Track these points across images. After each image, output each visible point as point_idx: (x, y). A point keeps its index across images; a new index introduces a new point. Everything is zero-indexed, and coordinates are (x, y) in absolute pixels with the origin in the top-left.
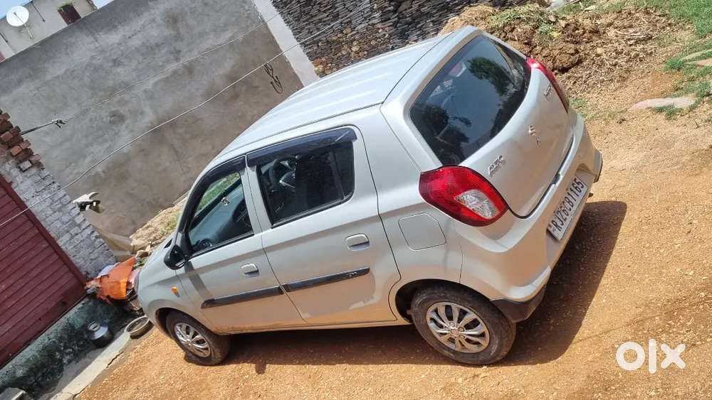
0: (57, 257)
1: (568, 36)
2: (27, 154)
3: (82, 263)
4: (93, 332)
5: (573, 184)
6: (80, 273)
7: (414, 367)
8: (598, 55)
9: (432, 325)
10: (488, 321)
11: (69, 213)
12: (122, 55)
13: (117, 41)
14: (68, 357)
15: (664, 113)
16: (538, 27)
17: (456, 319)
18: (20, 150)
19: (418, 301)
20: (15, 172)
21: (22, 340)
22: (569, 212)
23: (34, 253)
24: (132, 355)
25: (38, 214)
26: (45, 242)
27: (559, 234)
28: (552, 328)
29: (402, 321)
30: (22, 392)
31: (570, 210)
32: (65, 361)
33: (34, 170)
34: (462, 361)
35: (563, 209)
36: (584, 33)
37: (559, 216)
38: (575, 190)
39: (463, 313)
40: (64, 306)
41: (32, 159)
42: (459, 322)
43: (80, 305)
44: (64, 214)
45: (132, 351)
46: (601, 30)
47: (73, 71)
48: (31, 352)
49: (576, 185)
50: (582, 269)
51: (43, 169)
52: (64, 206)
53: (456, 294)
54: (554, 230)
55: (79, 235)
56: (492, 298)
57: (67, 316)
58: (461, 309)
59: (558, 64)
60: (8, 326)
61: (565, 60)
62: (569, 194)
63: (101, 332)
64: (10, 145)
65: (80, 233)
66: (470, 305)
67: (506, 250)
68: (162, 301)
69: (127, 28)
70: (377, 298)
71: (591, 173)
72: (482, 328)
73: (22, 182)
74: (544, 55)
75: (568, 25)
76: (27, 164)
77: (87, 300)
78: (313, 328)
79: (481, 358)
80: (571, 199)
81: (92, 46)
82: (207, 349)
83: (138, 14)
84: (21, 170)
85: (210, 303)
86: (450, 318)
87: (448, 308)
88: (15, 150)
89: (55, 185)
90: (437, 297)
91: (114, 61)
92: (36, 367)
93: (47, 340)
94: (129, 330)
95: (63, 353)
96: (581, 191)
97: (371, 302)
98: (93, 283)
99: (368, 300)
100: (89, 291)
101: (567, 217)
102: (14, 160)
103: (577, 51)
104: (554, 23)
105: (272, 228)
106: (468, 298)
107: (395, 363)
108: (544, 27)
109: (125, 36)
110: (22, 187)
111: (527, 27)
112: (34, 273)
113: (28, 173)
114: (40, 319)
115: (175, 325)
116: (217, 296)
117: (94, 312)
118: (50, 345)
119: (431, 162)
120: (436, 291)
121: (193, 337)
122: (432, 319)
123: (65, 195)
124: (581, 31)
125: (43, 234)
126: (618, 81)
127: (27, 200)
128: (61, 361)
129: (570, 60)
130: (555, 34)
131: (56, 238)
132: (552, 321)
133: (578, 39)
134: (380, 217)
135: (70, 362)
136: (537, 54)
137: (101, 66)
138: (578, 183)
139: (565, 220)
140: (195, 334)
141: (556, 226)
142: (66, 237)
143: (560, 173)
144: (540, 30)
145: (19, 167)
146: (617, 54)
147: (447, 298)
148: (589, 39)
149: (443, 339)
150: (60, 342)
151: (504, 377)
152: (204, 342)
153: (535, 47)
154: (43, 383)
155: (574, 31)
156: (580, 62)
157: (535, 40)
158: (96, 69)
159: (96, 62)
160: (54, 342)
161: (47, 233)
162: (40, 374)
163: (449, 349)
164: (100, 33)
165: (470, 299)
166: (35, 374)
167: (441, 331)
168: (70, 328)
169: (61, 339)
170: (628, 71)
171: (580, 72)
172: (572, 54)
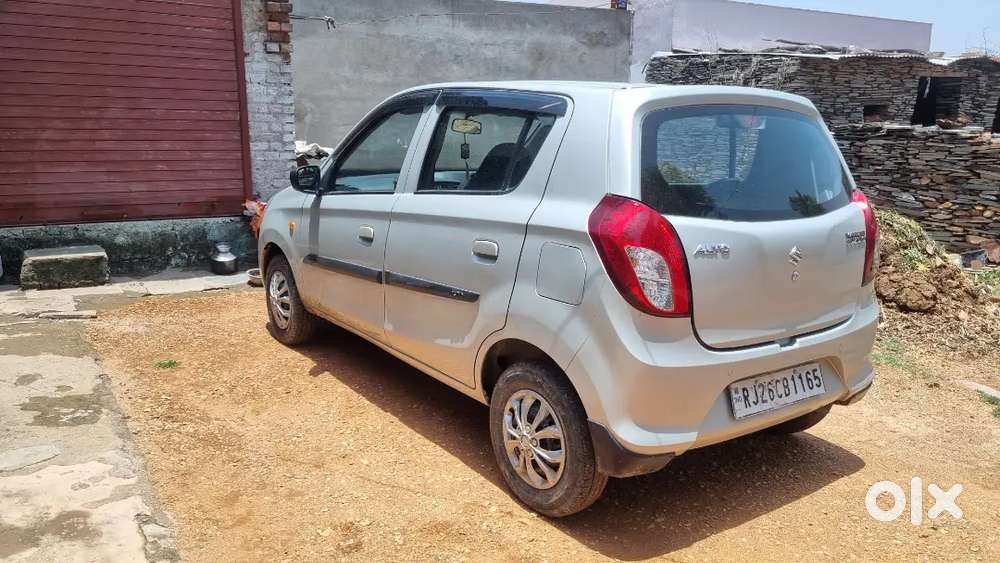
0: (240, 158)
1: (937, 278)
2: (284, 38)
3: (259, 181)
4: (218, 252)
5: (808, 373)
6: (251, 190)
7: (460, 465)
8: (958, 319)
9: (507, 418)
10: (572, 451)
11: (283, 125)
12: (468, 56)
13: (472, 40)
14: (179, 261)
15: (995, 407)
16: (906, 248)
17: (536, 424)
18: (278, 29)
19: (509, 373)
20: (259, 47)
21: (147, 211)
22: (776, 398)
23: (220, 136)
24: (233, 295)
25: (253, 102)
26: (238, 133)
27: (740, 409)
28: (652, 526)
29: (478, 394)
30: (103, 254)
31: (781, 397)
32: (173, 262)
33: (278, 59)
34: (515, 490)
35: (770, 387)
36: (957, 287)
37: (760, 391)
38: (805, 382)
39: (549, 421)
40: (211, 210)
41: (284, 46)
42: (537, 430)
43: (228, 219)
44: (276, 122)
45: (236, 292)
46: (981, 299)
47: (412, 41)
48: (146, 228)
49: (811, 376)
50: (749, 492)
51: (288, 63)
52: (282, 113)
53: (555, 388)
54: (738, 400)
55: (277, 154)
56: (592, 417)
57: (208, 220)
58: (550, 416)
59: (902, 297)
60: (143, 187)
61: (912, 297)
62: (793, 379)
63: (225, 258)
64: (271, 16)
65: (280, 152)
66: (563, 414)
67: (651, 363)
68: (277, 233)
69: (490, 33)
70: (467, 342)
71: (843, 383)
72: (558, 457)
73: (259, 62)
74: (892, 278)
75: (945, 267)
76: (274, 47)
77: (238, 219)
78: (389, 350)
79: (538, 499)
80: (791, 383)
81: (446, 30)
82: (286, 318)
83: (510, 28)
84: (265, 49)
85: (312, 259)
86: (531, 419)
87: (537, 403)
88: (273, 26)
89: (288, 88)
90: (531, 380)
91: (457, 56)
92: (141, 246)
93: (170, 228)
94: (252, 273)
95: (176, 252)
96: (811, 388)
97: (459, 345)
98: (254, 204)
99: (457, 341)
100: (245, 212)
101: (769, 401)
102: (266, 35)
103: (934, 298)
104: (929, 256)
105: (415, 193)
106: (564, 402)
107: (446, 448)
108: (913, 252)
109: (482, 40)
110: (256, 66)
111: (894, 240)
112: (206, 155)
113: (270, 57)
114: (179, 204)
115: (274, 271)
116: (323, 254)
117: (237, 236)
118: (169, 235)
119: (629, 185)
120: (534, 371)
121: (282, 296)
122: (512, 410)
123: (291, 104)
124: (955, 283)
125: (243, 126)
126: (962, 355)
127: (251, 82)
128: (169, 259)
129: (920, 302)
130: (922, 267)
131: (253, 140)
132: (659, 520)
133: (946, 289)
134: (526, 229)
135: (177, 266)
136: (884, 273)
137: (440, 53)
138: (816, 378)
139: (764, 402)
140: (285, 294)
141: (746, 398)
142: (263, 146)
143: (798, 340)
144: (906, 251)
145: (266, 46)
146: (982, 329)
147: (541, 387)
148: (958, 297)
149: (510, 445)
150: (182, 240)
151: (545, 538)
152: (288, 309)
153: (888, 265)
154: (135, 267)
155: (947, 277)
156: (930, 311)
157: (892, 258)
158: (434, 53)
159: (439, 47)
160: (176, 236)
161: (247, 127)
162: (139, 256)
163: (509, 464)
164: (461, 23)
165: (566, 405)
166: (134, 253)
167: (513, 432)
168: (202, 234)
169: (184, 238)
170: (982, 352)
171: (923, 322)
172: (927, 298)
